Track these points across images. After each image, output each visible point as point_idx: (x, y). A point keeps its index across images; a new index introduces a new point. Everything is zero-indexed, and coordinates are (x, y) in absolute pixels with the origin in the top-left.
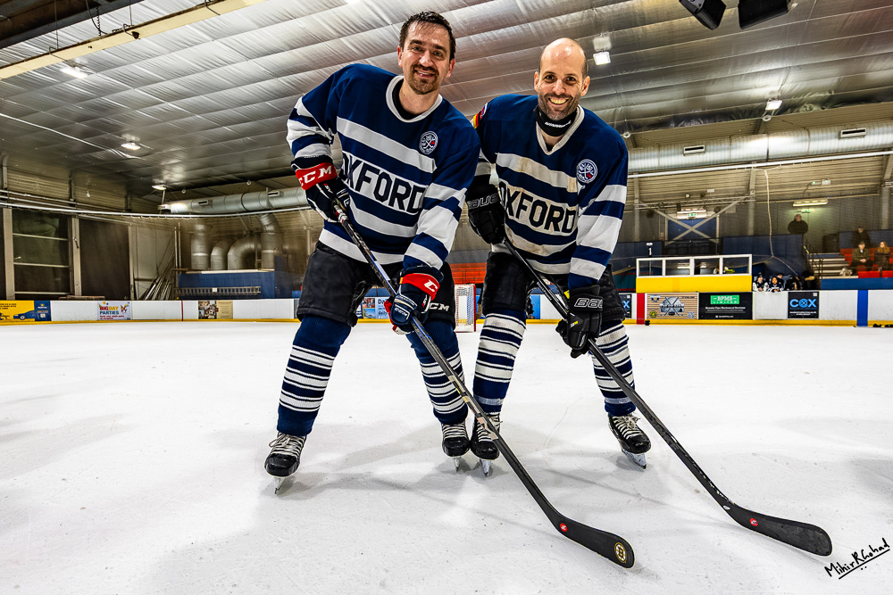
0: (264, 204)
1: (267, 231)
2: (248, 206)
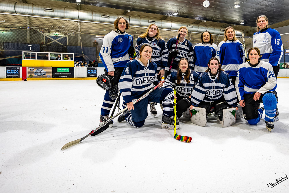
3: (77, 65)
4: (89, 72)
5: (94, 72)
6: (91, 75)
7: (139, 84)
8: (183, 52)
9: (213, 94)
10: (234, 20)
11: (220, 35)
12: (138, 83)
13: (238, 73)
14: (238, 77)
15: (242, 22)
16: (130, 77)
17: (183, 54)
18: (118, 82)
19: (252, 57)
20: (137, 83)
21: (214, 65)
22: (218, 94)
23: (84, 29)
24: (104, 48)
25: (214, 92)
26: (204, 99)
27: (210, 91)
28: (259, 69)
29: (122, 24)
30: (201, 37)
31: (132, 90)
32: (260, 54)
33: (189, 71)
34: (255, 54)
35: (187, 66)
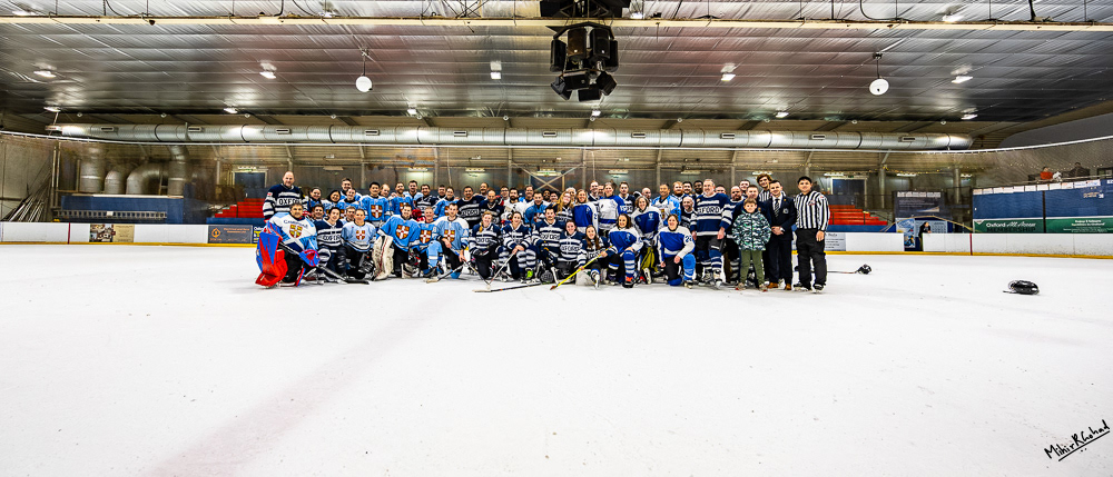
0: (182, 136)
1: (176, 160)
2: (161, 136)
11: (900, 150)
15: (967, 113)
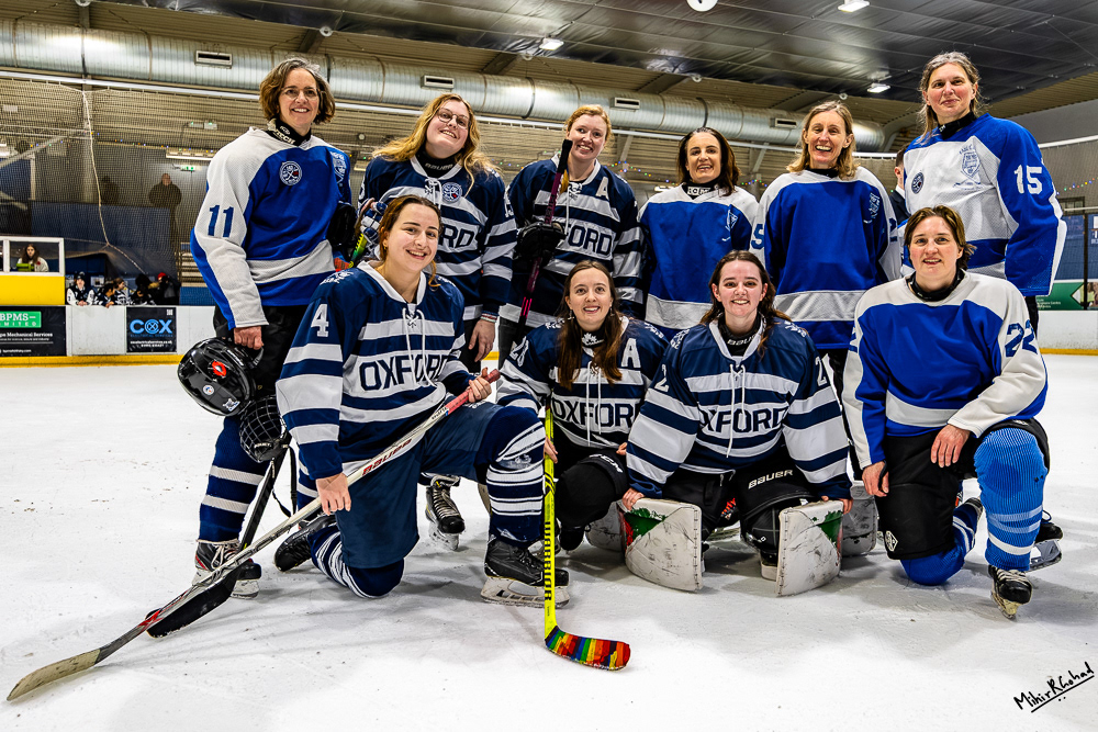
3: (81, 297)
4: (137, 327)
5: (161, 326)
6: (148, 344)
7: (377, 387)
8: (590, 231)
9: (736, 428)
10: (840, 74)
11: (771, 144)
12: (371, 381)
13: (858, 331)
14: (855, 349)
15: (876, 81)
16: (333, 353)
17: (588, 239)
18: (278, 378)
19: (923, 252)
20: (368, 384)
21: (740, 284)
22: (762, 430)
23: (110, 119)
24: (215, 210)
25: (742, 417)
26: (688, 461)
27: (721, 414)
28: (960, 311)
29: (302, 96)
30: (676, 156)
31: (342, 417)
32: (963, 237)
33: (619, 324)
34: (941, 240)
35: (605, 297)
